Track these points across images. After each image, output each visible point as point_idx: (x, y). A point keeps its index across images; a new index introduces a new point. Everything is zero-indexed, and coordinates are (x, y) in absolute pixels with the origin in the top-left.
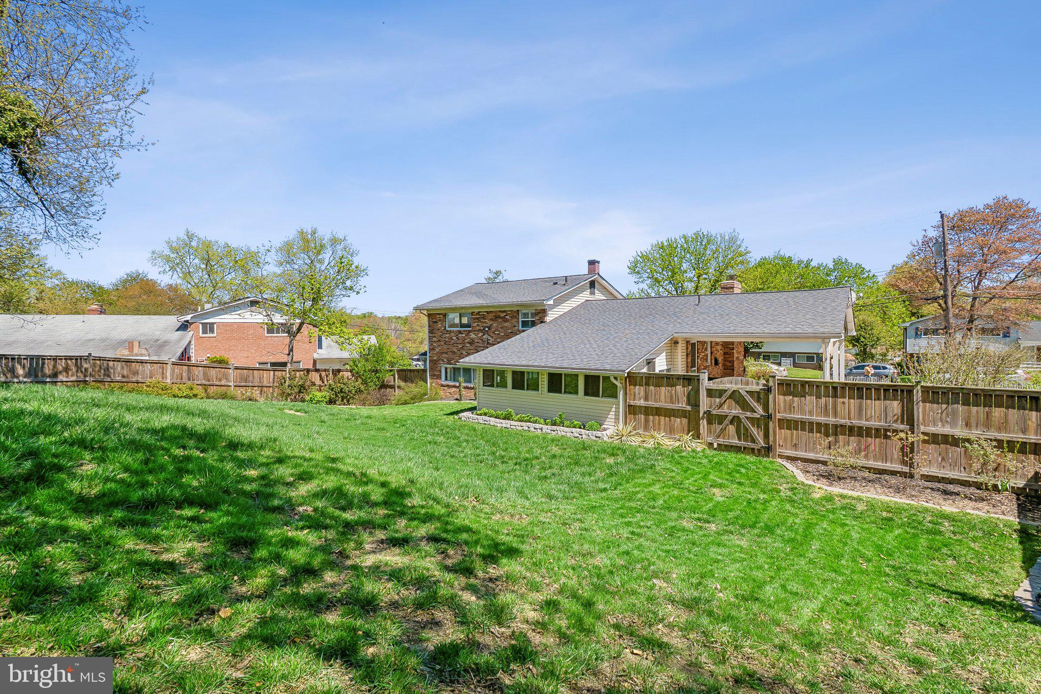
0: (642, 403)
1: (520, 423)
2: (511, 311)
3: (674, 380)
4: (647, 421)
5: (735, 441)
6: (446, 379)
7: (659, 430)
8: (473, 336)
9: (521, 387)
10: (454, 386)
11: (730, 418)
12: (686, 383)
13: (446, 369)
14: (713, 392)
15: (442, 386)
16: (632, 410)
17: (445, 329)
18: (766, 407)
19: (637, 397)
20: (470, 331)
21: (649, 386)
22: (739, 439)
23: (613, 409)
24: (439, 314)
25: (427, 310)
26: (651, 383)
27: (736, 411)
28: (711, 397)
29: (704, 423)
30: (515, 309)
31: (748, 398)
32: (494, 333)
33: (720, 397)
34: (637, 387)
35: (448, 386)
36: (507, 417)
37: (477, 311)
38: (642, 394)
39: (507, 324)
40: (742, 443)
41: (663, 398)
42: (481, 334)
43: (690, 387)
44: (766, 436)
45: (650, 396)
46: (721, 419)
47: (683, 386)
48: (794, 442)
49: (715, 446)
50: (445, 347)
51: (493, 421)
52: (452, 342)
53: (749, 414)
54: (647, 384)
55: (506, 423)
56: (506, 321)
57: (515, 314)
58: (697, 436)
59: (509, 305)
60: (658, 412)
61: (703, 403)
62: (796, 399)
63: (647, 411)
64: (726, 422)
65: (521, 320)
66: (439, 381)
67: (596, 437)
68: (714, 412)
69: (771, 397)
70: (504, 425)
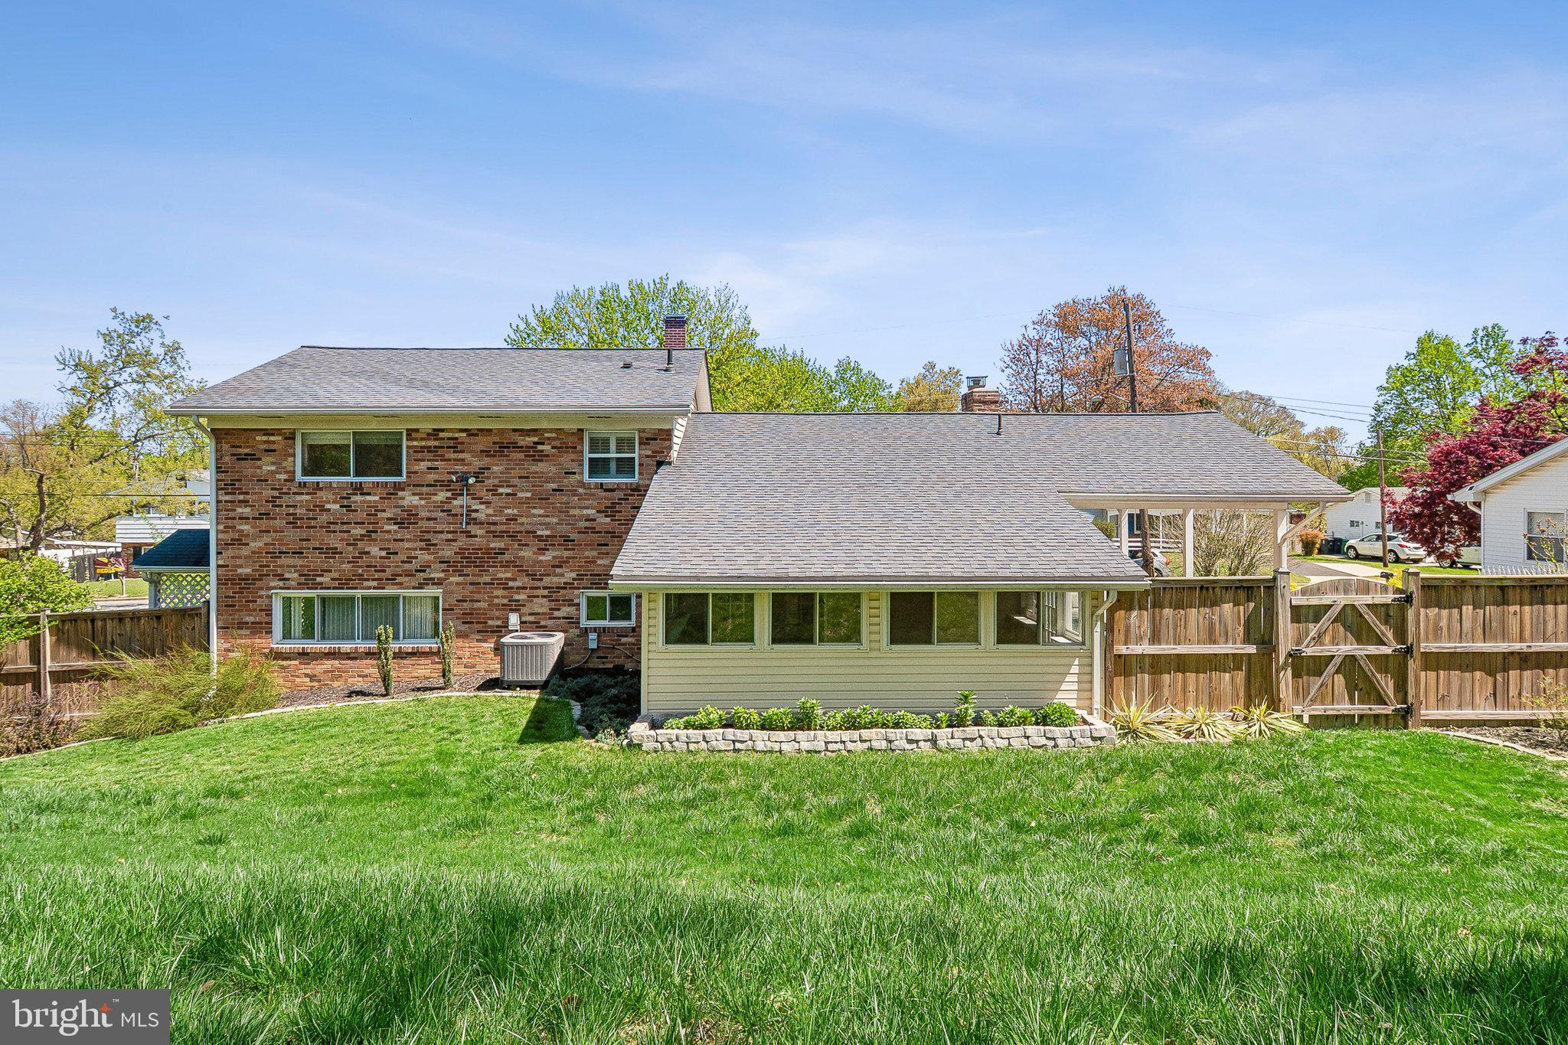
0: (1146, 648)
1: (855, 734)
2: (559, 431)
3: (1218, 590)
4: (1156, 687)
5: (1344, 707)
6: (287, 635)
7: (1185, 702)
8: (409, 499)
9: (802, 636)
10: (369, 654)
11: (1337, 661)
12: (1242, 594)
13: (287, 602)
14: (1303, 612)
15: (279, 656)
16: (1121, 667)
17: (291, 480)
18: (1401, 634)
19: (1133, 637)
20: (398, 487)
21: (1162, 607)
22: (1352, 701)
23: (1075, 669)
24: (266, 432)
25: (211, 418)
26: (1167, 603)
27: (1348, 648)
28: (1299, 622)
29: (1286, 678)
30: (574, 427)
31: (1370, 617)
32: (493, 490)
33: (1316, 620)
34: (1135, 613)
35: (304, 655)
36: (803, 721)
37: (428, 426)
38: (1146, 627)
39: (541, 467)
40: (1358, 709)
41: (1192, 631)
42: (442, 496)
43: (1252, 605)
44: (1401, 687)
45: (1164, 630)
46: (1318, 666)
47: (1236, 604)
48: (1441, 692)
49: (1306, 720)
50: (292, 535)
51: (762, 739)
52: (324, 518)
53: (1373, 650)
54: (1158, 605)
55: (805, 739)
56: (542, 457)
57: (571, 440)
58: (1274, 705)
59: (547, 416)
60: (1181, 664)
61: (1286, 635)
62: (1445, 613)
63: (1157, 665)
64: (1331, 668)
65: (587, 456)
66: (259, 642)
67: (1094, 739)
68: (1309, 651)
69: (1411, 613)
70: (805, 746)
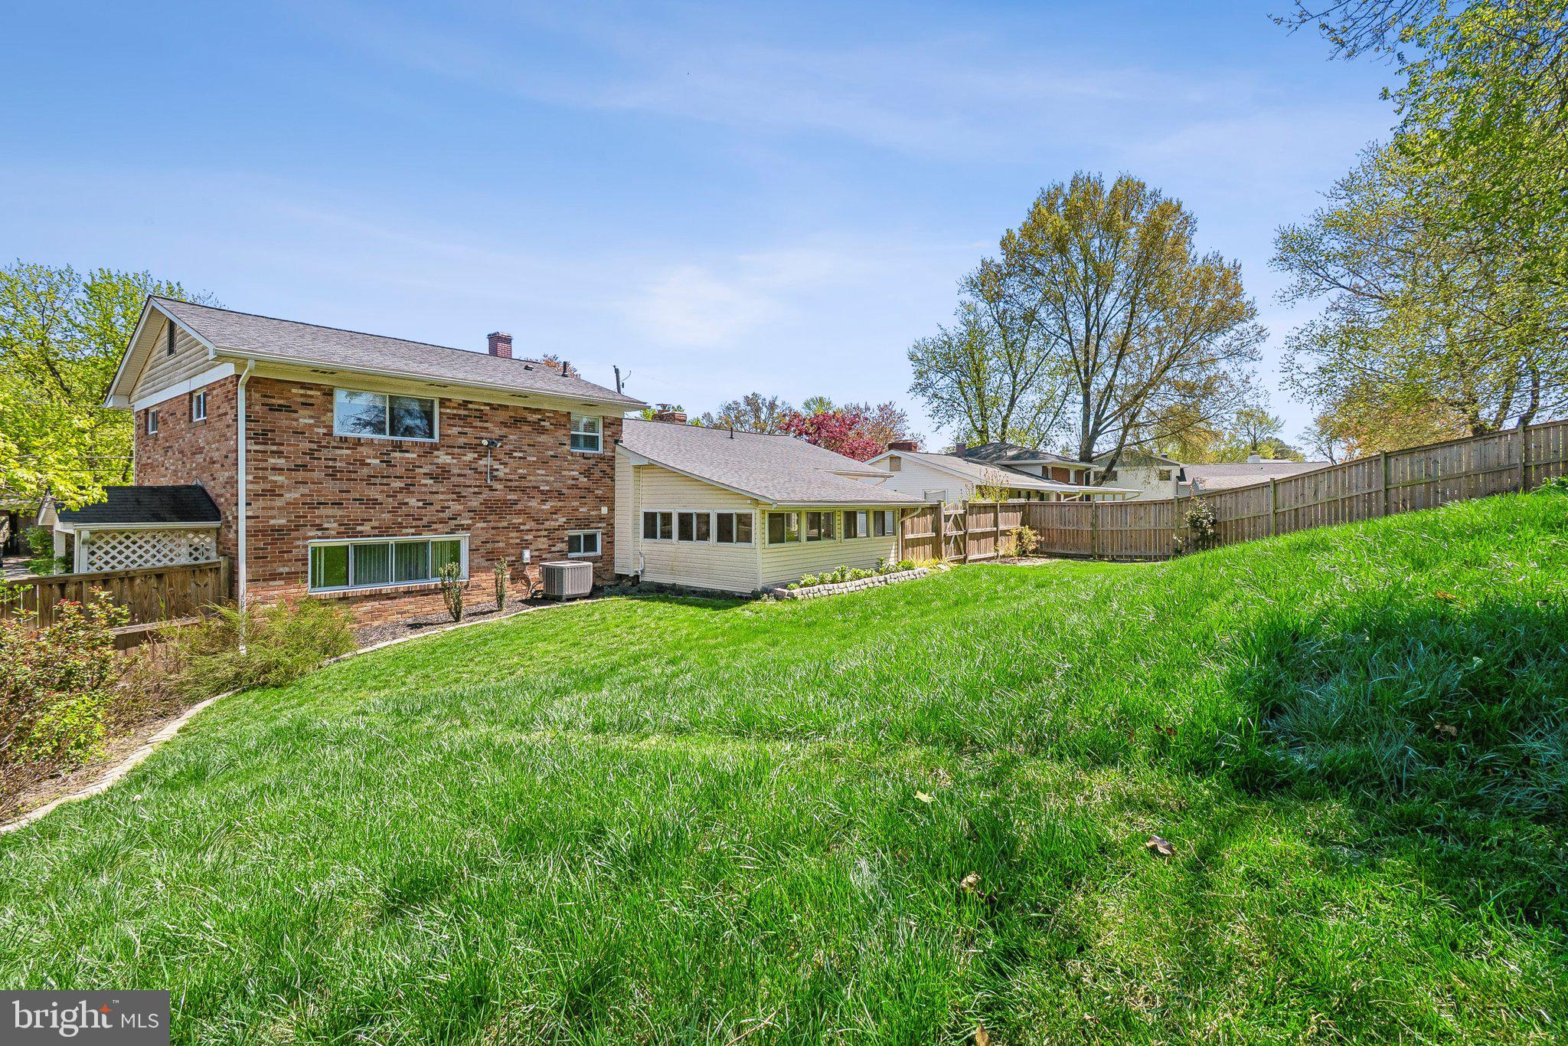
0: (911, 535)
2: (555, 412)
3: (926, 510)
7: (919, 559)
8: (443, 458)
11: (953, 538)
14: (946, 518)
16: (906, 544)
17: (331, 434)
20: (432, 447)
23: (894, 547)
24: (304, 386)
27: (955, 531)
28: (946, 522)
29: (944, 546)
30: (564, 410)
31: (960, 520)
32: (509, 454)
33: (949, 521)
34: (908, 520)
37: (459, 398)
38: (910, 526)
39: (542, 438)
42: (470, 456)
43: (934, 515)
45: (914, 528)
46: (949, 540)
47: (930, 515)
50: (331, 487)
53: (960, 533)
56: (543, 431)
57: (563, 420)
60: (919, 542)
61: (943, 528)
63: (913, 543)
65: (570, 433)
66: (293, 591)
68: (948, 535)
